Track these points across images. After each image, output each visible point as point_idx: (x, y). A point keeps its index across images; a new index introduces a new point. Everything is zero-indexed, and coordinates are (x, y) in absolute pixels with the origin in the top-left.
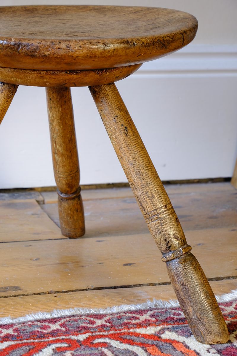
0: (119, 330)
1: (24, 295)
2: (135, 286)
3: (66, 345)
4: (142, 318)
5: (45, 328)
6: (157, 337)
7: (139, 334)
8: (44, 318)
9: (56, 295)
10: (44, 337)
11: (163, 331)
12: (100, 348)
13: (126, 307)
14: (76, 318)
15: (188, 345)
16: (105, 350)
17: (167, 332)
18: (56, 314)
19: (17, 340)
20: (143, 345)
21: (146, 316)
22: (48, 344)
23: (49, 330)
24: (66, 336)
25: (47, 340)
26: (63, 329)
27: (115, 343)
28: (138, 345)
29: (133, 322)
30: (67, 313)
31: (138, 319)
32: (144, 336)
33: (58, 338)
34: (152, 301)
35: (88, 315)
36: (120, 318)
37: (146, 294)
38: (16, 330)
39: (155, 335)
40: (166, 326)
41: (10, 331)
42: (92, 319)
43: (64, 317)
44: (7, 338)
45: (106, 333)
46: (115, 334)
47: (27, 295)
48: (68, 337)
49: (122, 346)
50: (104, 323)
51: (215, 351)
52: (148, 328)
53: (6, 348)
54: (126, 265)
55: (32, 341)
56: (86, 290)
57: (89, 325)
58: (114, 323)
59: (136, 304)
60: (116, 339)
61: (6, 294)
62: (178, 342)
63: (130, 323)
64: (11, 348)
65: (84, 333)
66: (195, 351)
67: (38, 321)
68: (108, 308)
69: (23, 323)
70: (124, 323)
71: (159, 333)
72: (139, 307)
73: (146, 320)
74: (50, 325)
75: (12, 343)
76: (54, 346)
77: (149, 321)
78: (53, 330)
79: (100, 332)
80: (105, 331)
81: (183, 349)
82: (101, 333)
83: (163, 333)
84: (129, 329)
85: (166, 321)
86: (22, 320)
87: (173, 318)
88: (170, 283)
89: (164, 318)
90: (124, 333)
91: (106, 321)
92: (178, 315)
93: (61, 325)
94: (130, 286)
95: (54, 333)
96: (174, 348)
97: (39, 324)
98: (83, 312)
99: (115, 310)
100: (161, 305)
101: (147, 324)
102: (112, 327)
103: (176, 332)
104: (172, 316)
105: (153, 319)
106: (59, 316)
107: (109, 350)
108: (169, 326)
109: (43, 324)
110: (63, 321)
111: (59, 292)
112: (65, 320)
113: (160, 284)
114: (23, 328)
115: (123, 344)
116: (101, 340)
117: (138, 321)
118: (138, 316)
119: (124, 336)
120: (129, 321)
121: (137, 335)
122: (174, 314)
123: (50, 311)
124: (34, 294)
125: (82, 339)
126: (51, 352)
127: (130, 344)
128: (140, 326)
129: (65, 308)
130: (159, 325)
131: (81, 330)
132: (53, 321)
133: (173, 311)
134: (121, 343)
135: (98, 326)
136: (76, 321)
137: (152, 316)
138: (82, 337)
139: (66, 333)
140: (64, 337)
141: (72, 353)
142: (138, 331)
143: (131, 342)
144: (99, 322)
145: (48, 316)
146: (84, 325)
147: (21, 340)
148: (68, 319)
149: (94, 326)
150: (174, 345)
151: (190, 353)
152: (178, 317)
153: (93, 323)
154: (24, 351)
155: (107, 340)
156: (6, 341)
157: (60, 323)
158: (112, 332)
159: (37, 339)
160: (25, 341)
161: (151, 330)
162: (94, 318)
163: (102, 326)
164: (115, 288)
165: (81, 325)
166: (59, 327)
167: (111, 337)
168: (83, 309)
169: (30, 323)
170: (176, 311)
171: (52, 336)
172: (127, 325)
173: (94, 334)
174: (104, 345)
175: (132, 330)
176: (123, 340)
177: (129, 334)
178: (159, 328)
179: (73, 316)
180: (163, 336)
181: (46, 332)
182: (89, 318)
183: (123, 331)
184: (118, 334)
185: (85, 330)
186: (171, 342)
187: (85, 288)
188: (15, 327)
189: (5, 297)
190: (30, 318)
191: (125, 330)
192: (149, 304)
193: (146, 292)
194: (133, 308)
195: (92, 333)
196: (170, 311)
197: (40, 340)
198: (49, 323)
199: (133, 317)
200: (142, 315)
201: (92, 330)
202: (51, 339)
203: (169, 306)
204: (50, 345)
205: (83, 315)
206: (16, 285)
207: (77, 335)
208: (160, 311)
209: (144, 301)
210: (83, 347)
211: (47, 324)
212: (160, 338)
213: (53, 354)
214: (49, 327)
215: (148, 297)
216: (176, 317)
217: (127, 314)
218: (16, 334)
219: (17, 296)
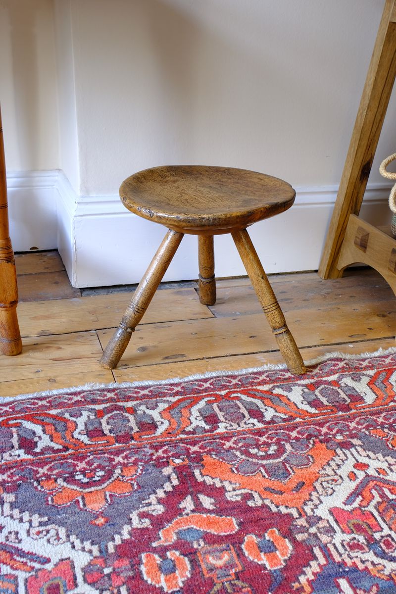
0: (247, 387)
1: (187, 361)
2: (257, 353)
3: (214, 399)
4: (261, 378)
5: (200, 386)
6: (269, 392)
7: (259, 390)
8: (200, 378)
9: (207, 360)
10: (200, 393)
11: (274, 388)
12: (234, 401)
13: (251, 370)
14: (220, 378)
15: (290, 398)
16: (238, 402)
17: (276, 389)
18: (207, 376)
19: (183, 395)
20: (261, 398)
21: (263, 377)
22: (202, 398)
23: (203, 388)
24: (213, 392)
25: (202, 395)
26: (212, 387)
27: (244, 397)
28: (258, 398)
29: (255, 381)
30: (214, 374)
31: (259, 378)
32: (262, 391)
33: (209, 393)
34: (267, 365)
35: (227, 376)
36: (247, 378)
37: (263, 359)
38: (183, 388)
39: (269, 391)
40: (276, 384)
41: (179, 389)
42: (230, 379)
43: (212, 378)
44: (177, 393)
45: (238, 390)
46: (244, 390)
47: (190, 360)
48: (215, 393)
49: (248, 399)
50: (237, 382)
51: (306, 403)
52: (265, 386)
53: (177, 401)
54: (251, 337)
55: (193, 395)
56: (226, 356)
57: (228, 384)
58: (244, 382)
59: (257, 367)
60: (245, 394)
61: (177, 360)
62: (283, 396)
63: (253, 382)
64: (180, 401)
65: (225, 390)
66: (294, 402)
67: (196, 381)
68: (240, 370)
69: (187, 382)
70: (249, 382)
71: (271, 389)
72: (260, 369)
73: (263, 380)
74: (204, 384)
75: (181, 397)
76: (206, 399)
77: (265, 380)
78: (206, 388)
79: (235, 388)
80: (238, 388)
81: (287, 401)
82: (235, 390)
83: (274, 390)
84: (252, 386)
85: (275, 381)
86: (186, 379)
87: (280, 378)
88: (279, 350)
89: (275, 378)
90: (250, 390)
91: (239, 381)
92: (284, 376)
93: (211, 384)
94: (253, 353)
95: (206, 390)
96: (280, 400)
97: (197, 383)
98: (224, 374)
99: (244, 372)
100: (273, 368)
101: (264, 382)
102: (243, 385)
103: (282, 388)
104: (280, 376)
105: (268, 379)
106: (209, 376)
107: (240, 402)
108: (278, 384)
109: (199, 383)
110: (212, 380)
111: (209, 358)
112: (213, 380)
113: (272, 351)
114: (187, 386)
115: (249, 398)
116: (235, 395)
117: (258, 380)
118: (258, 376)
119: (250, 392)
120: (253, 380)
121: (258, 391)
122: (281, 375)
123: (203, 373)
124: (194, 360)
125: (223, 394)
126: (205, 404)
127: (253, 398)
128: (259, 384)
129: (214, 371)
130: (272, 383)
131: (223, 388)
132: (206, 380)
133: (280, 372)
134: (248, 397)
135: (234, 385)
136: (220, 380)
137: (267, 376)
138: (223, 393)
139: (213, 390)
140: (212, 393)
141: (217, 405)
142: (258, 388)
143: (254, 396)
144: (234, 382)
145: (203, 377)
146: (225, 383)
147: (186, 395)
148: (215, 379)
149: (231, 384)
150: (281, 398)
151: (290, 405)
152: (284, 377)
153: (230, 382)
154: (188, 403)
155: (239, 395)
156: (176, 396)
157: (210, 382)
158: (242, 389)
159: (196, 394)
160: (188, 396)
161: (266, 388)
162: (231, 378)
163: (236, 384)
164: (244, 354)
165: (223, 383)
166: (209, 386)
167: (242, 392)
168: (224, 372)
169: (191, 382)
170: (282, 373)
171: (205, 392)
172: (251, 384)
173: (231, 390)
174: (237, 398)
175: (254, 387)
176: (249, 395)
177: (253, 390)
178: (271, 386)
179: (218, 377)
180: (274, 392)
181: (201, 389)
182: (228, 379)
183: (249, 388)
184: (246, 390)
185: (225, 387)
186: (279, 396)
187: (226, 355)
188: (182, 385)
189: (176, 362)
190: (191, 378)
191: (250, 388)
192: (266, 368)
193: (264, 357)
194: (255, 370)
195: (230, 389)
196: (278, 372)
197: (197, 395)
198: (203, 382)
199: (256, 377)
200: (261, 376)
201: (230, 388)
202: (204, 394)
203: (277, 368)
204: (203, 399)
205: (224, 376)
206: (183, 354)
207: (220, 391)
208: (272, 372)
209: (262, 365)
210: (224, 400)
211: (201, 383)
212: (272, 393)
213: (206, 405)
214: (203, 385)
215: (265, 361)
216: (282, 377)
217: (252, 375)
218: (183, 390)
219: (184, 361)
